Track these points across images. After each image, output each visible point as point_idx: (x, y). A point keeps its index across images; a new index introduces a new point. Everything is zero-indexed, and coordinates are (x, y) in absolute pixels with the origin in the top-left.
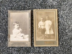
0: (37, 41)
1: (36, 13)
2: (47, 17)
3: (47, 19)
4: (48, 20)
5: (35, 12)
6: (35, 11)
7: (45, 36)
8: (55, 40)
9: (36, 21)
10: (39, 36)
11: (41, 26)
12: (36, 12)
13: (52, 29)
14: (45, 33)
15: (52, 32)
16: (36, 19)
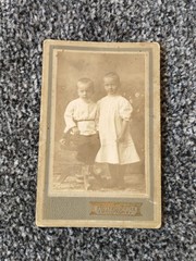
0: (54, 199)
1: (55, 59)
2: (107, 80)
3: (107, 88)
4: (114, 93)
5: (51, 54)
6: (52, 47)
7: (93, 174)
8: (147, 195)
9: (54, 94)
10: (64, 174)
11: (76, 122)
12: (55, 52)
13: (130, 138)
14: (98, 159)
16: (54, 87)
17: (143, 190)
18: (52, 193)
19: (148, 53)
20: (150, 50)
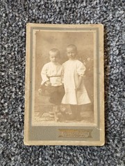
1: (35, 37)
2: (69, 49)
3: (69, 55)
4: (74, 58)
5: (31, 33)
7: (60, 111)
8: (95, 125)
9: (34, 60)
11: (49, 77)
12: (34, 31)
13: (84, 88)
15: (85, 100)
16: (34, 55)
17: (93, 122)
18: (34, 123)
19: (95, 31)
20: (97, 29)
